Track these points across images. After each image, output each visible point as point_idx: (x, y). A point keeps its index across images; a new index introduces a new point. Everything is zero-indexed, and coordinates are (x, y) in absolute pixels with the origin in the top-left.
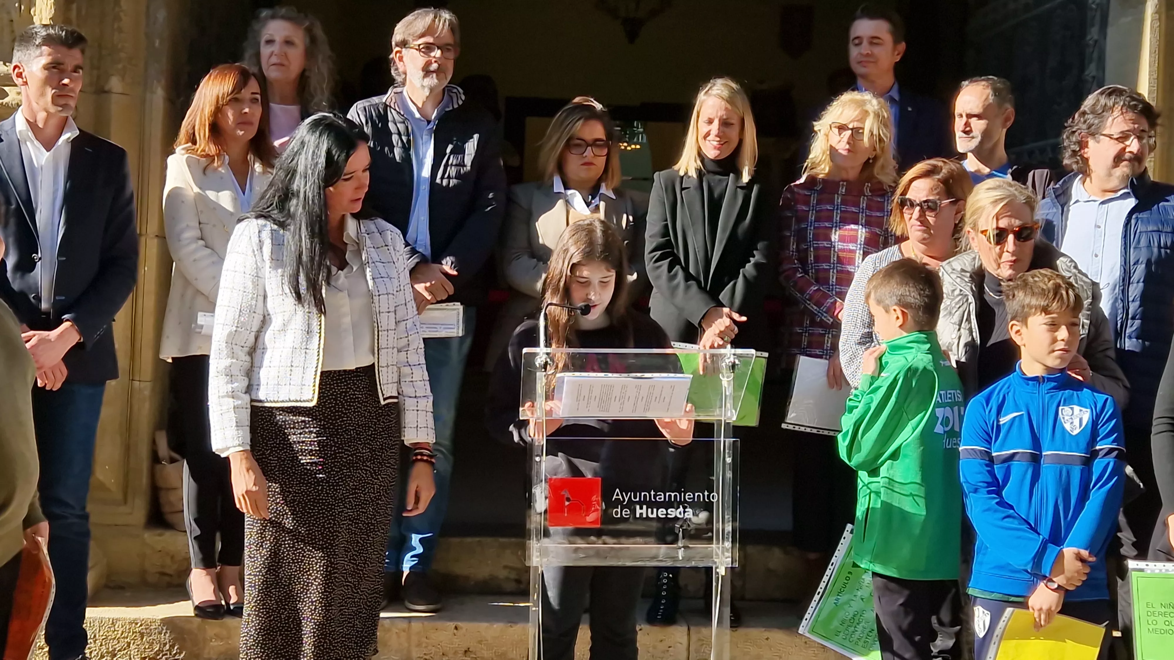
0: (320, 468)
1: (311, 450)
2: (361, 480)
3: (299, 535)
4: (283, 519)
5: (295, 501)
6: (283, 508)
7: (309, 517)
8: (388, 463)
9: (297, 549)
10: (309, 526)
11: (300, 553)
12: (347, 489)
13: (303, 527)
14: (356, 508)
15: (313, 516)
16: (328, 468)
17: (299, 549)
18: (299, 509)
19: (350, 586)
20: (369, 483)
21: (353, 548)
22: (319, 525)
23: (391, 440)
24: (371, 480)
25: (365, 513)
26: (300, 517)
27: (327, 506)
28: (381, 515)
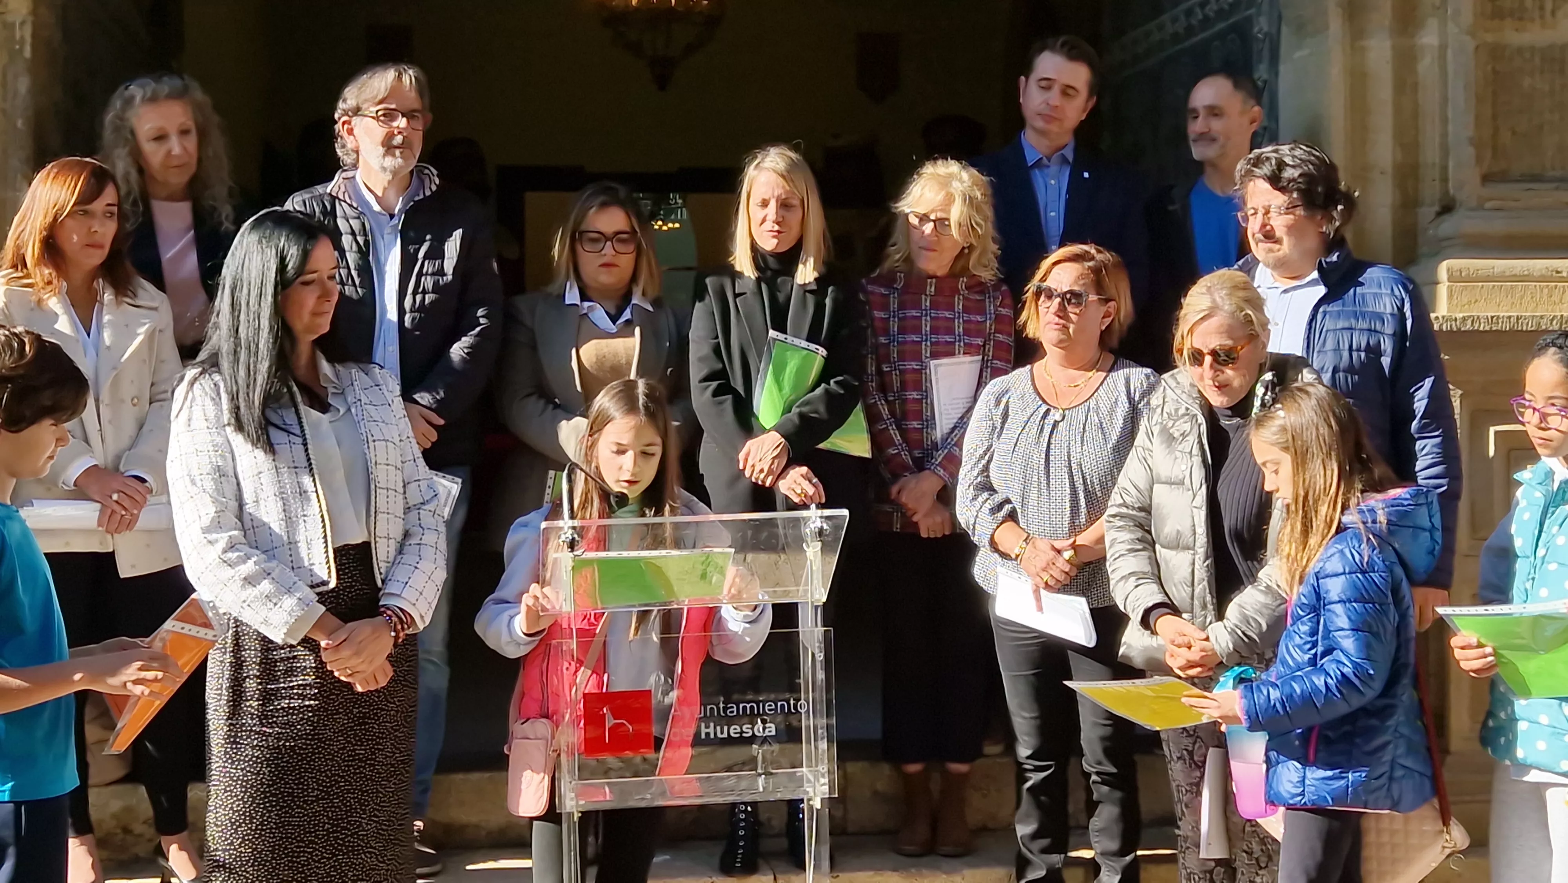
0: (316, 691)
1: (305, 667)
2: (371, 705)
3: (285, 788)
4: (262, 767)
5: (279, 739)
6: (262, 752)
7: (299, 761)
8: (405, 680)
9: (282, 807)
10: (299, 773)
11: (286, 812)
12: (349, 718)
13: (291, 775)
14: (368, 745)
15: (305, 759)
16: (325, 691)
17: (285, 807)
18: (286, 750)
19: (375, 853)
20: (384, 710)
21: (373, 800)
22: (313, 769)
23: (407, 649)
24: (385, 705)
25: (382, 750)
26: (287, 762)
27: (324, 742)
28: (401, 752)
